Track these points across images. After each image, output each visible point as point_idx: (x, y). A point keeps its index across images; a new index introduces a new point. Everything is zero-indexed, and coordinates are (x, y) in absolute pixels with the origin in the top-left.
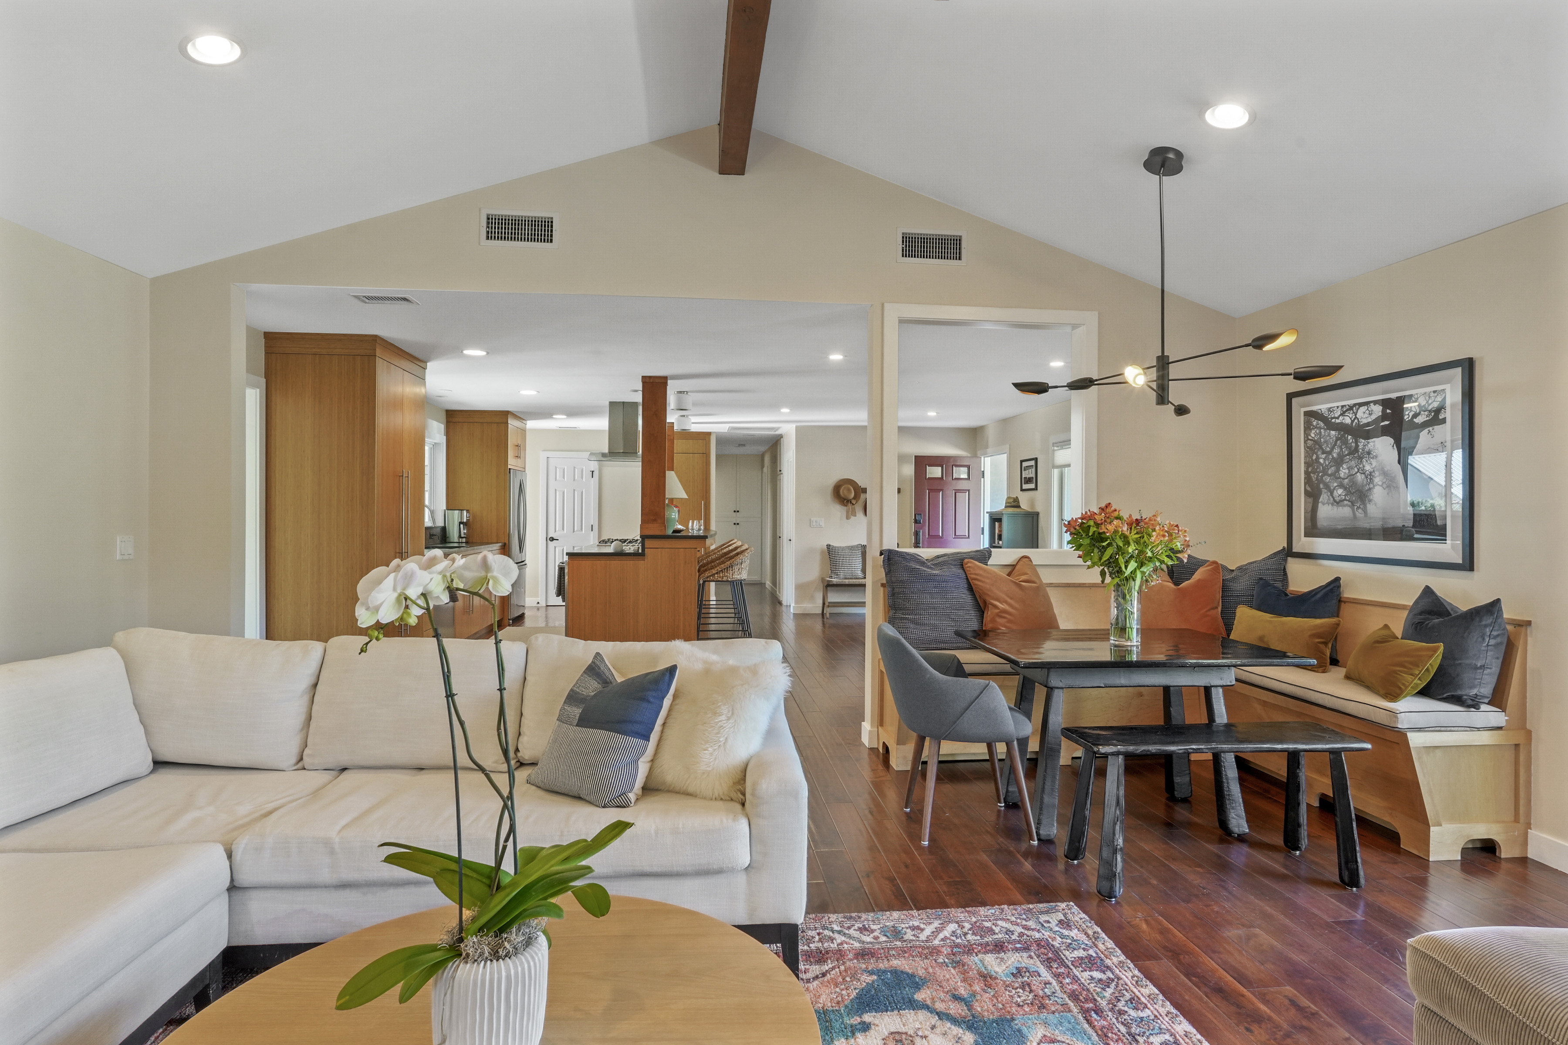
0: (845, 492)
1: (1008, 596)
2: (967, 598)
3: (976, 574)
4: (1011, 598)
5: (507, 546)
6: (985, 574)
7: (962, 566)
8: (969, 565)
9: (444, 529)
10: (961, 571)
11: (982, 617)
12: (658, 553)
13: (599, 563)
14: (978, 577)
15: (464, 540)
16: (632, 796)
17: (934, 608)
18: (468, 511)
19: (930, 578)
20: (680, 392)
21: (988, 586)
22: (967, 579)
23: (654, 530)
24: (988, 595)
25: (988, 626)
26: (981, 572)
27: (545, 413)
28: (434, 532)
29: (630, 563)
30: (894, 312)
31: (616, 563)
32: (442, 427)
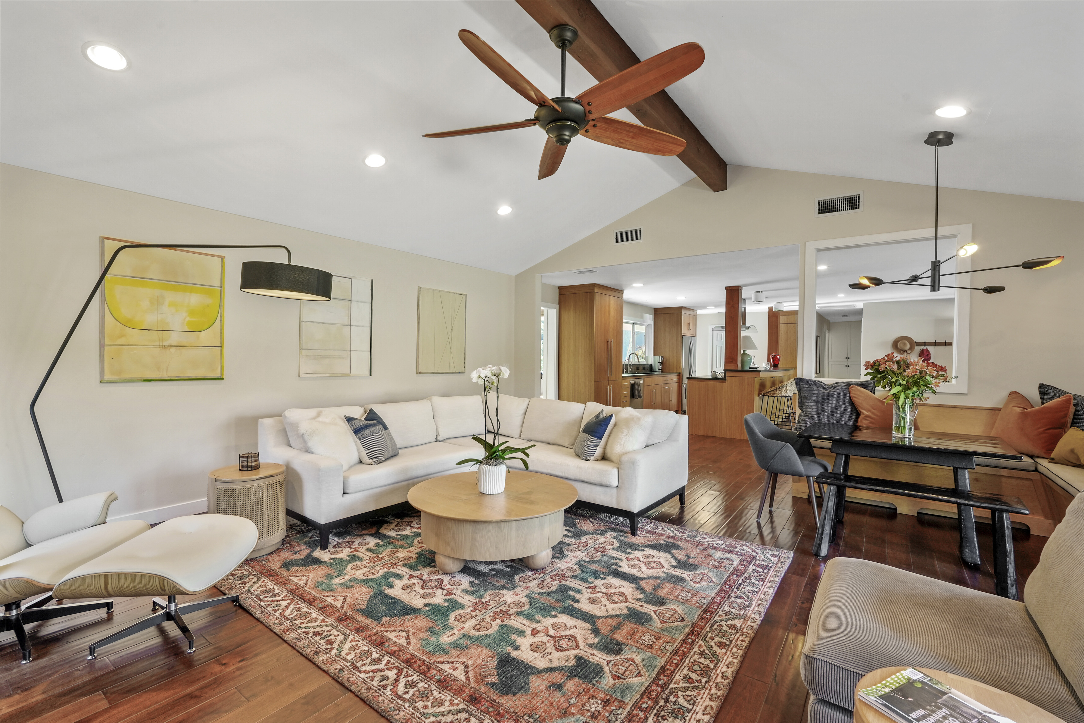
0: (902, 345)
1: (872, 408)
2: (849, 408)
3: (855, 394)
4: (874, 409)
5: (681, 374)
6: (860, 394)
7: (848, 389)
8: (853, 388)
9: (651, 365)
10: (847, 392)
11: (857, 419)
12: (733, 379)
13: (703, 383)
14: (856, 396)
15: (660, 371)
16: (592, 458)
17: (822, 411)
18: (662, 357)
19: (821, 395)
20: (758, 292)
21: (860, 401)
22: (850, 397)
23: (731, 367)
24: (860, 407)
25: (859, 424)
26: (858, 393)
27: (704, 307)
28: (646, 366)
29: (718, 384)
30: (811, 247)
31: (711, 384)
32: (652, 317)
